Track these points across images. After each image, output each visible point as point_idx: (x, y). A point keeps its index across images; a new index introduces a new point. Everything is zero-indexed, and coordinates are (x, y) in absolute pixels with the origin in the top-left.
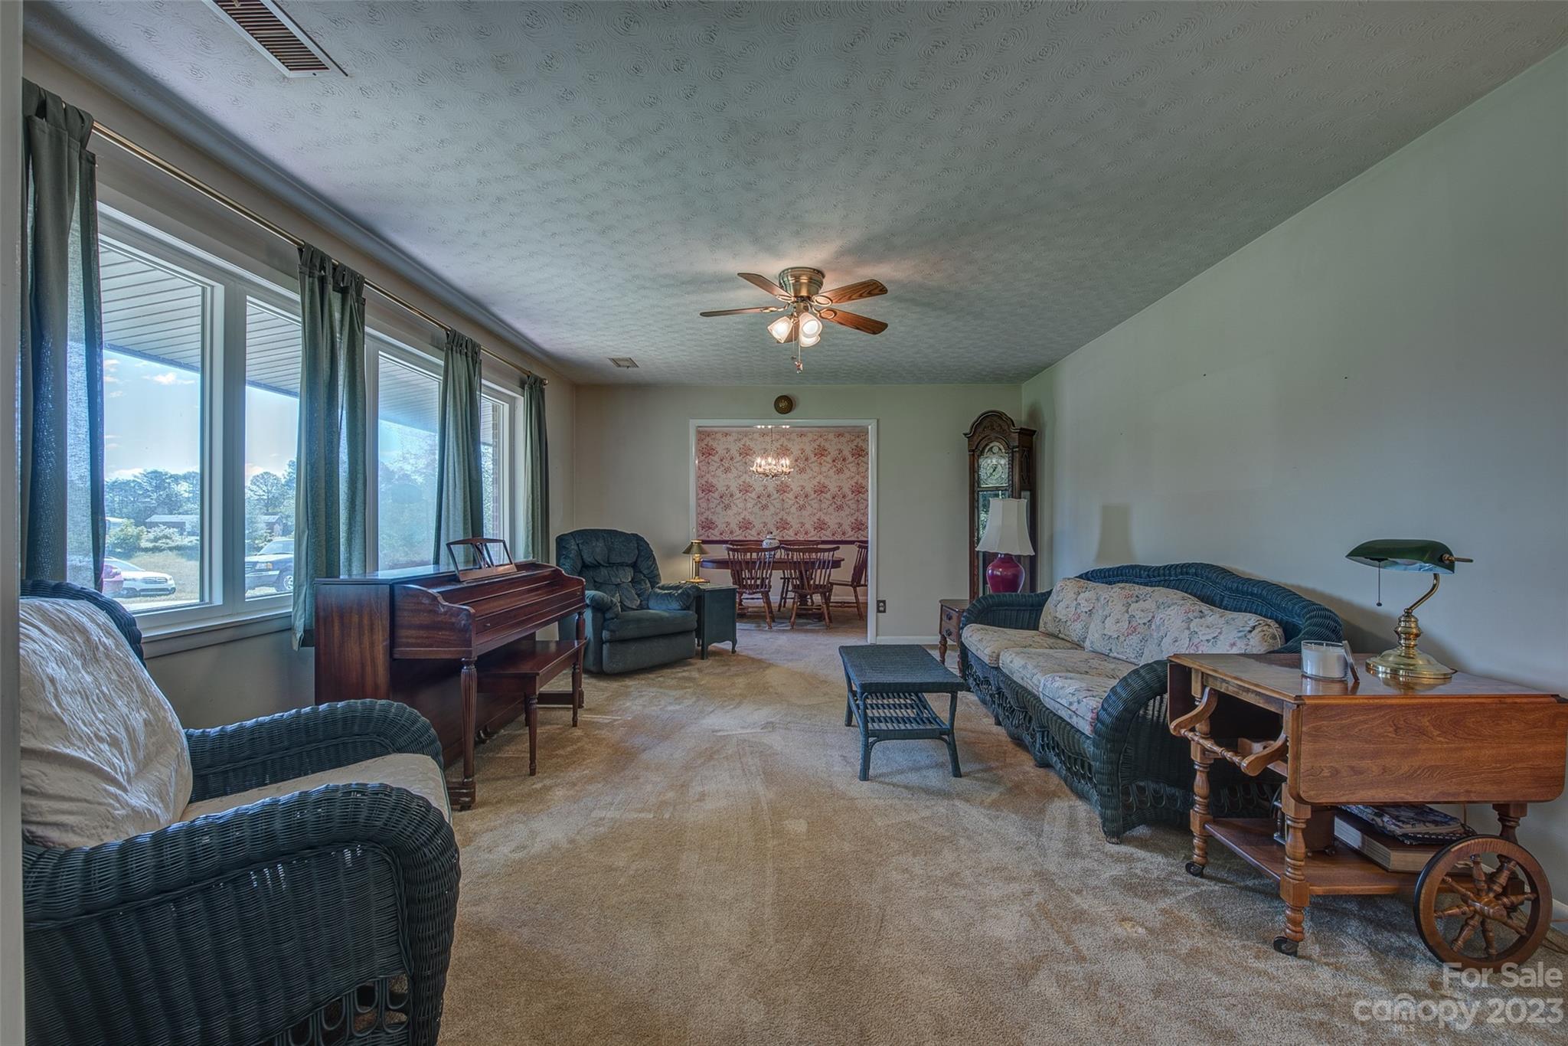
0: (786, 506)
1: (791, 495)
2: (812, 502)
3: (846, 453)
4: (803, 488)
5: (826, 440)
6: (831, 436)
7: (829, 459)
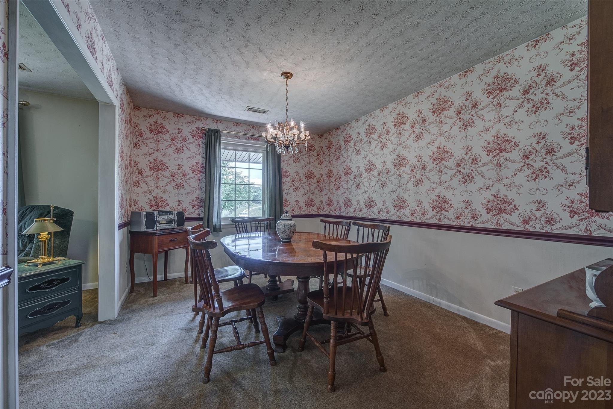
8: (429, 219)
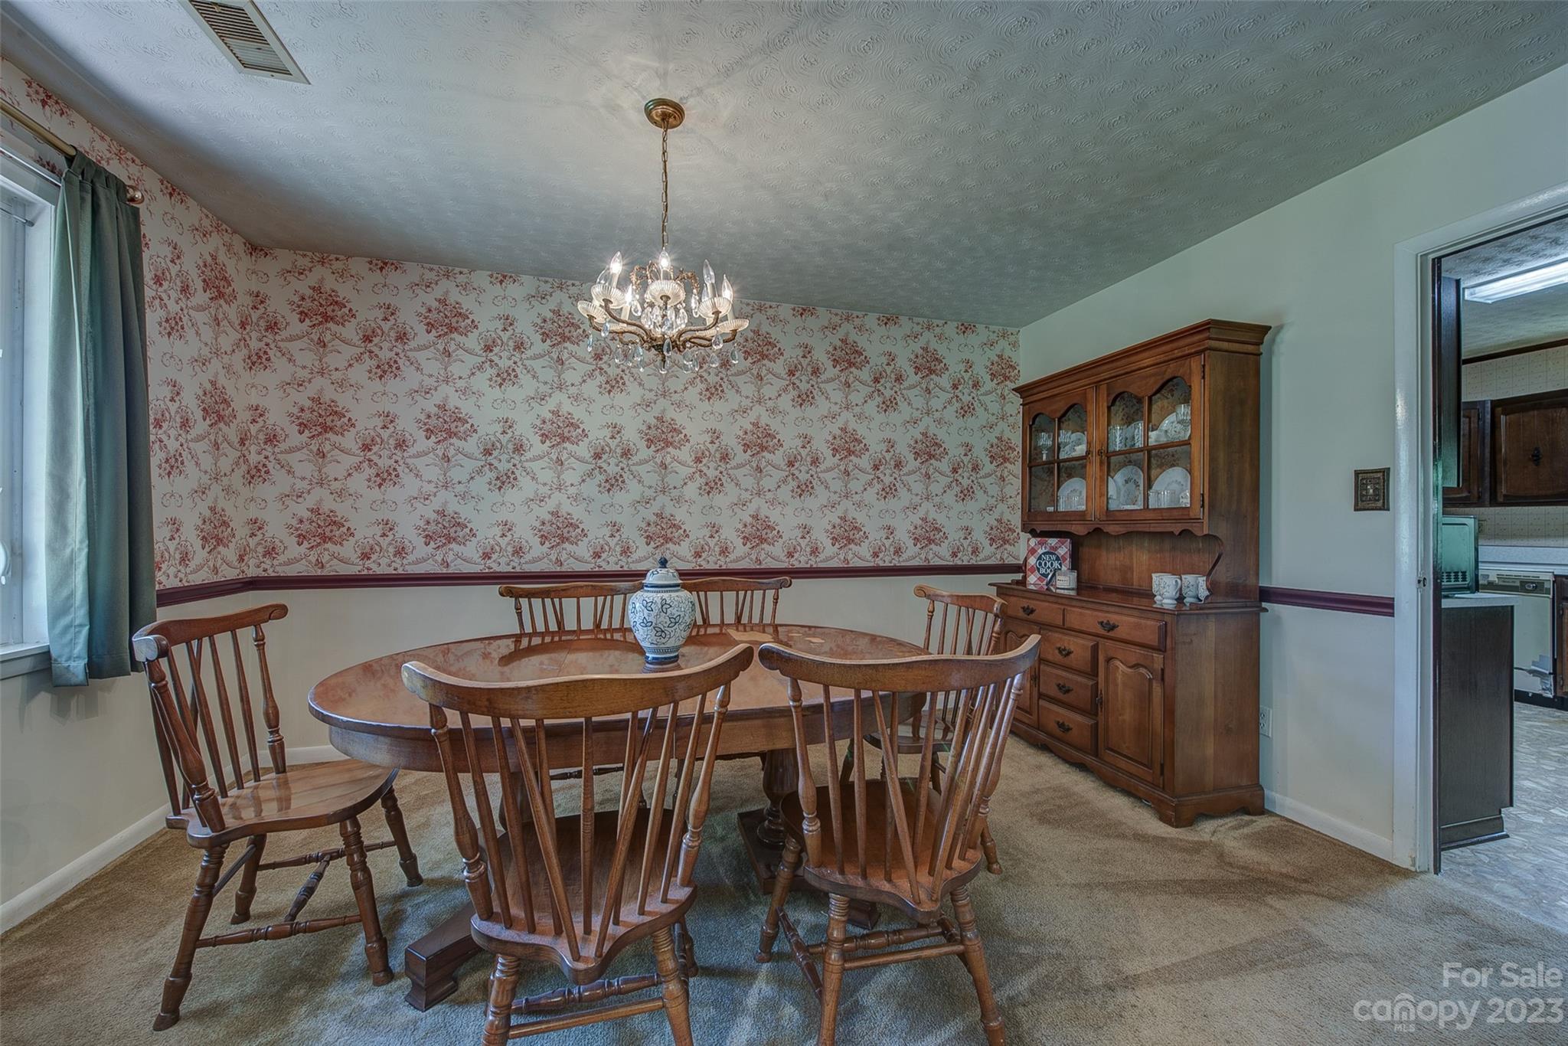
0: (672, 480)
1: (685, 454)
2: (738, 473)
3: (821, 356)
4: (715, 435)
5: (773, 319)
6: (785, 310)
7: (779, 367)
8: (737, 560)
